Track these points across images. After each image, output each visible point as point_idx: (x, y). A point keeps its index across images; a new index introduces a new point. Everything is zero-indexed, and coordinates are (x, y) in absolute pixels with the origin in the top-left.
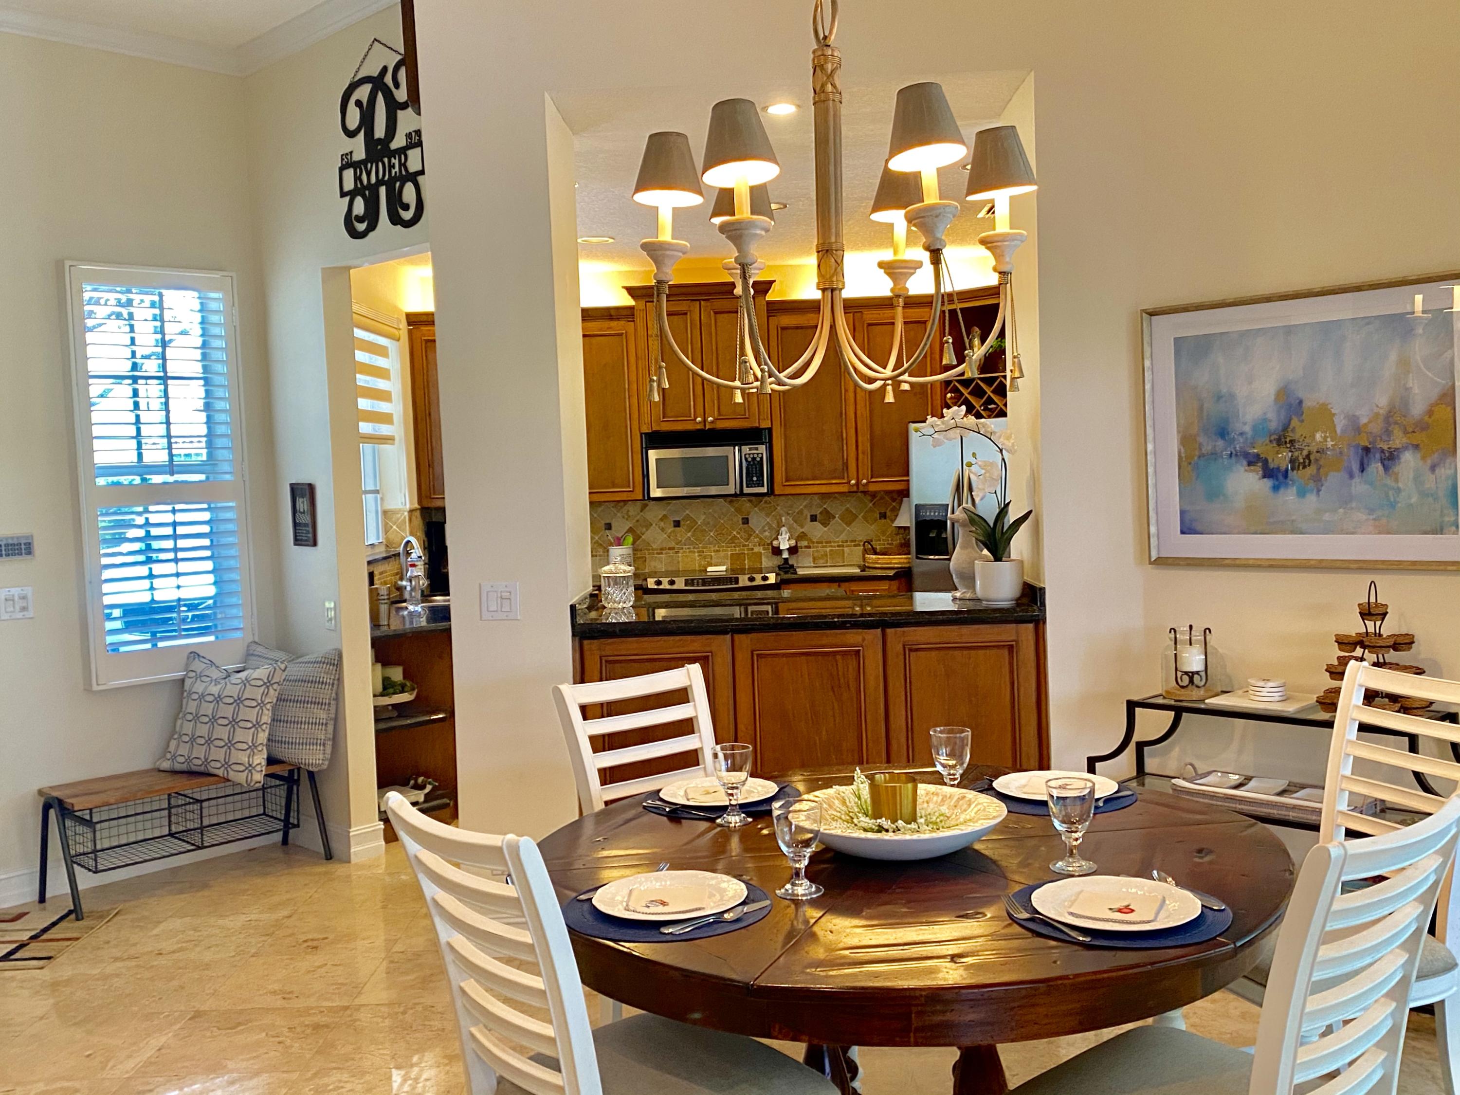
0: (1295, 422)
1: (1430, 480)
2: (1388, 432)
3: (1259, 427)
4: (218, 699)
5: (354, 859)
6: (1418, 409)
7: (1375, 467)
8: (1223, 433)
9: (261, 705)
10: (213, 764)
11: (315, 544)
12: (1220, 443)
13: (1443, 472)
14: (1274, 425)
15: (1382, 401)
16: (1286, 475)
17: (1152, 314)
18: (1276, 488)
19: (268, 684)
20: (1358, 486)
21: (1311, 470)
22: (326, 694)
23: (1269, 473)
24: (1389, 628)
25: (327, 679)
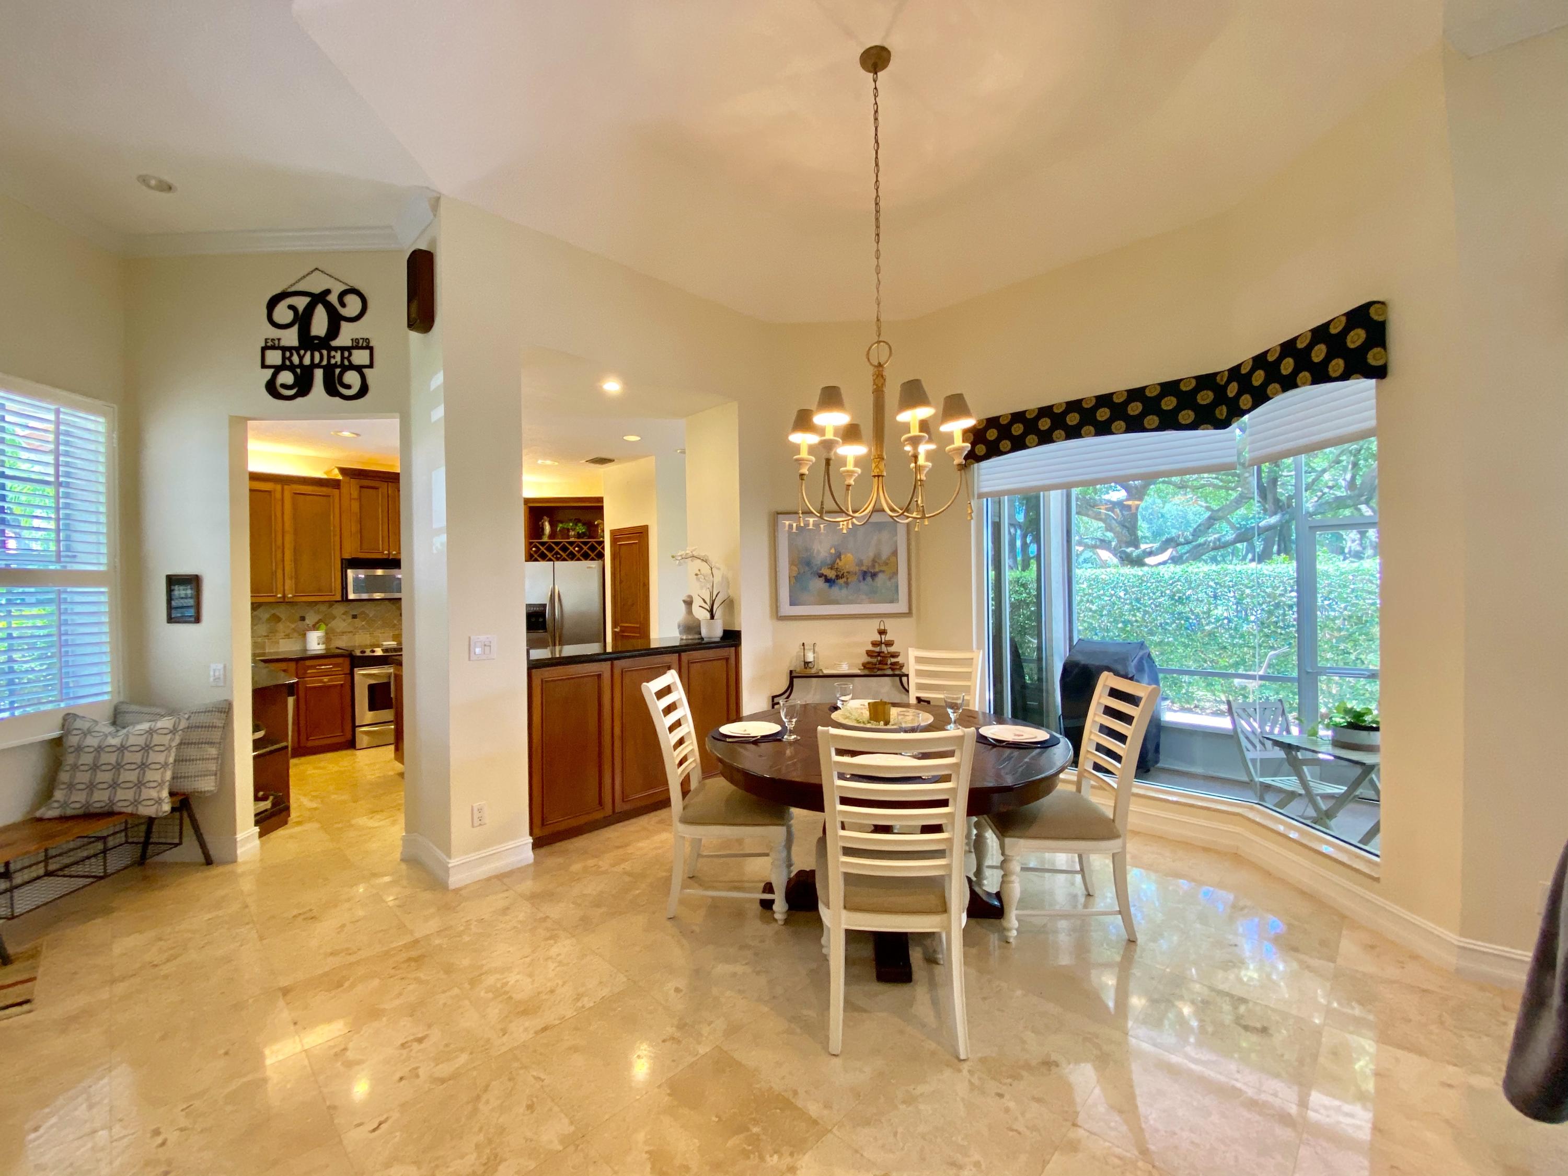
0: (838, 561)
1: (889, 584)
2: (874, 566)
3: (824, 563)
4: (122, 748)
5: (240, 860)
6: (884, 557)
7: (869, 579)
8: (808, 563)
9: (169, 749)
10: (120, 804)
11: (197, 619)
12: (807, 569)
13: (893, 581)
14: (829, 561)
15: (871, 554)
16: (834, 581)
17: (778, 513)
18: (830, 586)
19: (174, 731)
20: (863, 586)
21: (844, 579)
22: (216, 735)
23: (828, 580)
24: (888, 637)
25: (220, 723)
